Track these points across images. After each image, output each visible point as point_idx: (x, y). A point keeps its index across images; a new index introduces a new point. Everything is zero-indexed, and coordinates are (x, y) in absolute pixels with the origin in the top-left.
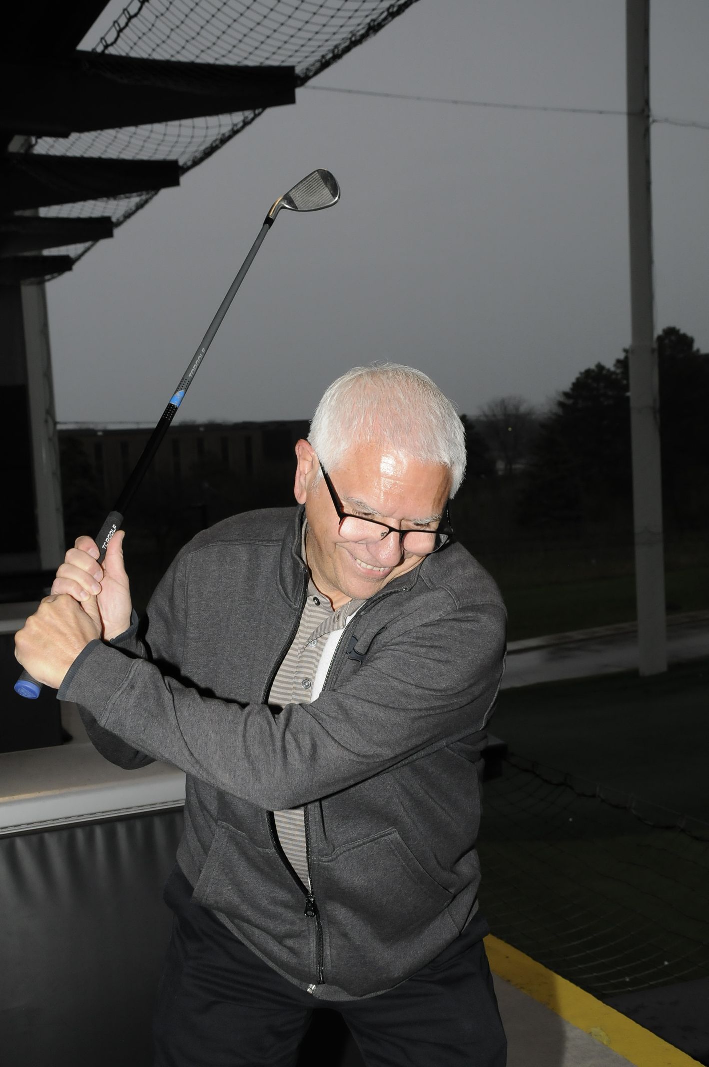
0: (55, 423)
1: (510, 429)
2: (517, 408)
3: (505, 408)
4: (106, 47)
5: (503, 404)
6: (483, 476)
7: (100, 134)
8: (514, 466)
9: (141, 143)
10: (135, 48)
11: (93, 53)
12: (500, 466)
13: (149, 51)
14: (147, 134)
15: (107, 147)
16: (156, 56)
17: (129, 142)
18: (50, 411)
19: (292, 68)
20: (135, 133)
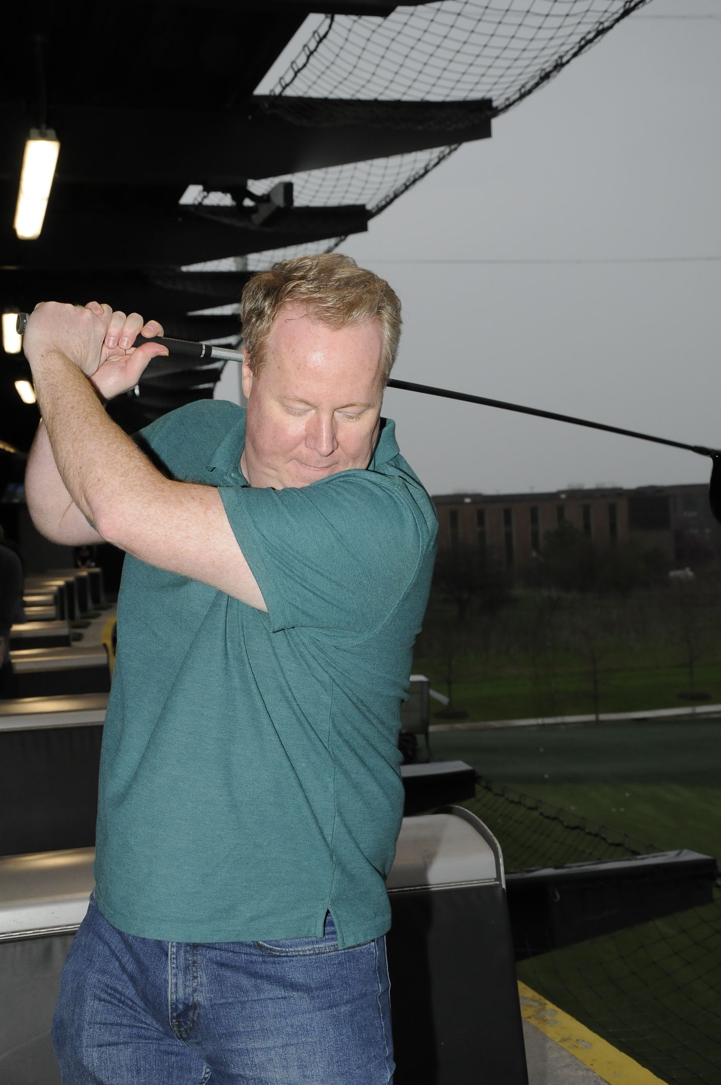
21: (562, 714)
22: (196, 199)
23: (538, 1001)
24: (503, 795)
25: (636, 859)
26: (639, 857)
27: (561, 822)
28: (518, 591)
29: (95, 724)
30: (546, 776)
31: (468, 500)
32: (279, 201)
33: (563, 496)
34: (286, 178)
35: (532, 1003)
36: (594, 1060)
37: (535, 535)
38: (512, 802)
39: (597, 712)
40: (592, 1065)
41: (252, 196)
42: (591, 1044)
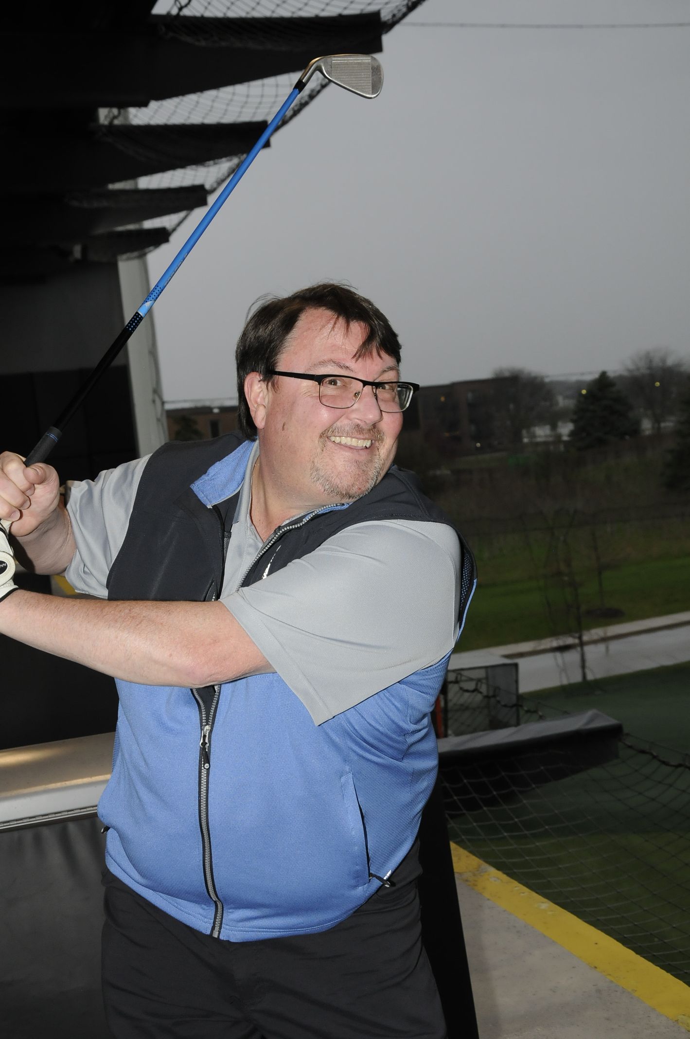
0: (163, 403)
1: (658, 384)
2: (663, 360)
3: (651, 361)
4: (181, 9)
5: (648, 358)
6: (627, 437)
7: (182, 100)
8: (663, 425)
9: (224, 107)
10: (210, 7)
11: (168, 15)
12: (647, 425)
13: (224, 10)
14: (230, 97)
15: (190, 113)
16: (231, 14)
17: (212, 107)
18: (157, 391)
19: (377, 14)
20: (217, 97)
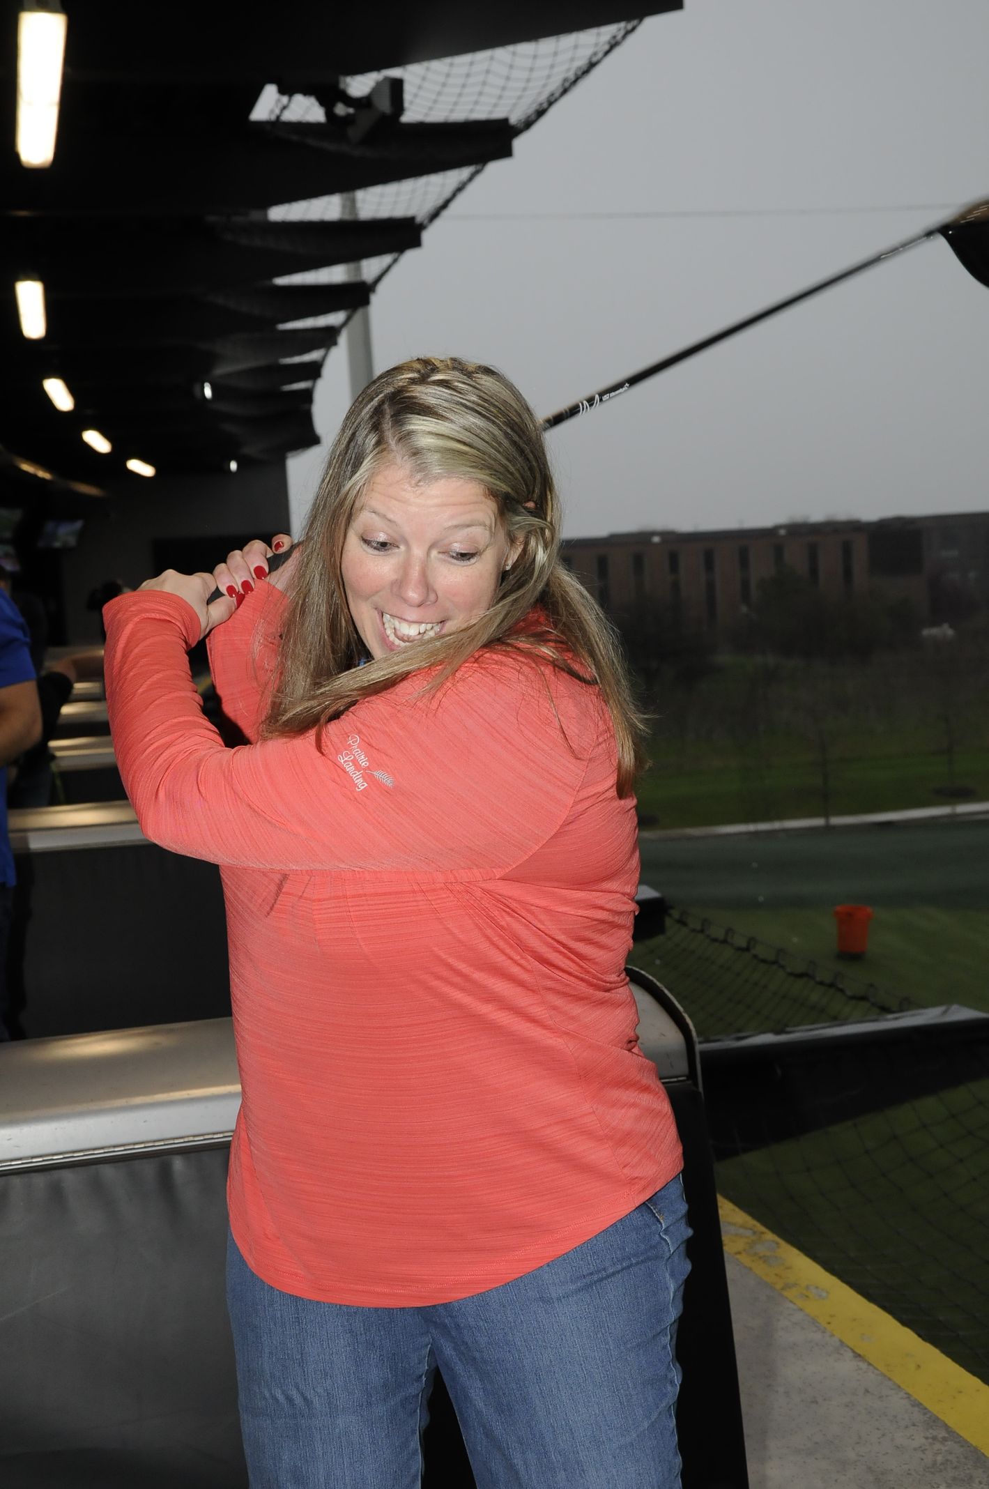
21: (780, 817)
22: (272, 111)
23: (751, 1229)
24: (702, 931)
25: (887, 1020)
26: (890, 1016)
27: (782, 967)
28: (724, 658)
29: (126, 844)
30: (761, 899)
31: (656, 539)
32: (384, 105)
33: (782, 532)
34: (395, 73)
35: (742, 1231)
36: (832, 1316)
37: (745, 584)
38: (715, 940)
39: (826, 815)
40: (829, 1323)
41: (348, 100)
42: (827, 1292)
